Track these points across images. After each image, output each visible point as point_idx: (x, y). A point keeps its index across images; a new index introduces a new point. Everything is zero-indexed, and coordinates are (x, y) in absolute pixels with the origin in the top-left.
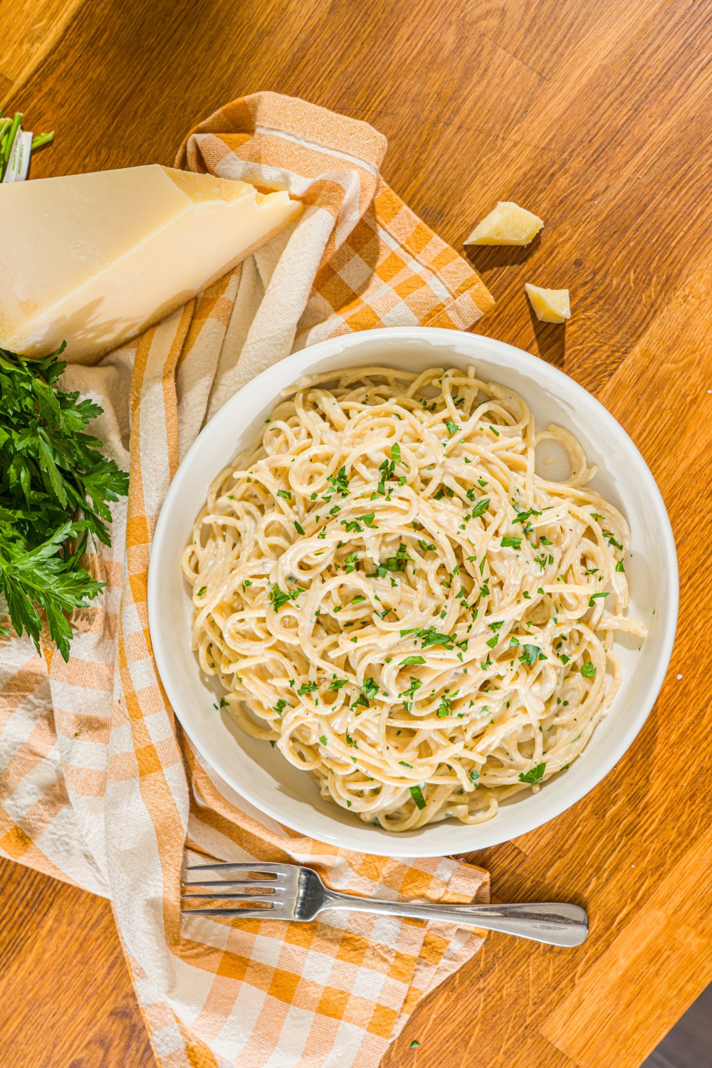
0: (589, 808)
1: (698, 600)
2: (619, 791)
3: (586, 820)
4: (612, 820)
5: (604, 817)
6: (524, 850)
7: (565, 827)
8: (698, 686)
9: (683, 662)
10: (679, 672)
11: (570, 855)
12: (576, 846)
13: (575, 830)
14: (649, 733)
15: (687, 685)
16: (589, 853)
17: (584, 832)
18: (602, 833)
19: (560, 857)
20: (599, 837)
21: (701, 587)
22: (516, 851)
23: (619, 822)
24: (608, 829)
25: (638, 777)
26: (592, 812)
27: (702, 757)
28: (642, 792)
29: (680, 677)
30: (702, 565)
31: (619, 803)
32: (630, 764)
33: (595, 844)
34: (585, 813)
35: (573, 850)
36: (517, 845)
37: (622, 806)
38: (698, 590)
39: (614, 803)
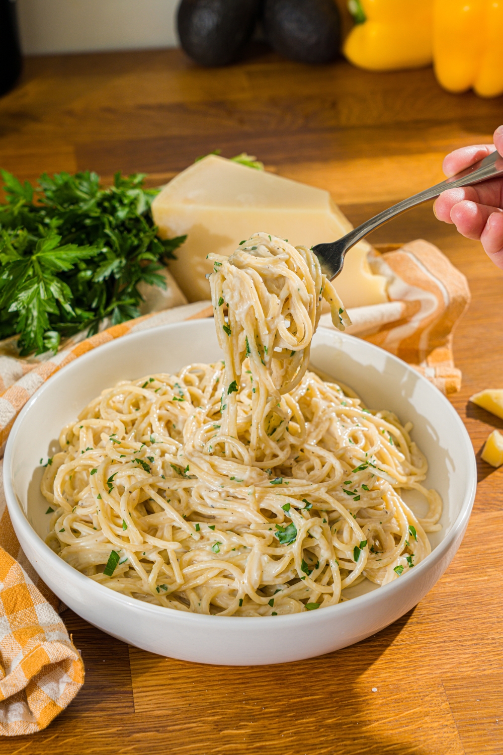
0: (216, 718)
1: (437, 658)
2: (251, 723)
3: (204, 722)
4: (224, 737)
5: (221, 731)
6: (136, 707)
7: (184, 716)
8: (382, 705)
9: (386, 683)
10: (378, 688)
11: (167, 735)
12: (178, 733)
13: (189, 723)
14: (314, 707)
15: (375, 699)
16: (182, 744)
17: (193, 729)
18: (208, 740)
19: (158, 731)
20: (202, 741)
21: (447, 652)
22: (130, 704)
23: (228, 742)
24: (215, 740)
25: (275, 726)
26: (215, 722)
27: (338, 748)
28: (266, 737)
29: (375, 690)
30: (461, 641)
31: (243, 731)
32: (278, 714)
33: (194, 742)
34: (210, 718)
35: (174, 734)
36: (135, 701)
37: (243, 734)
38: (443, 653)
39: (238, 728)
